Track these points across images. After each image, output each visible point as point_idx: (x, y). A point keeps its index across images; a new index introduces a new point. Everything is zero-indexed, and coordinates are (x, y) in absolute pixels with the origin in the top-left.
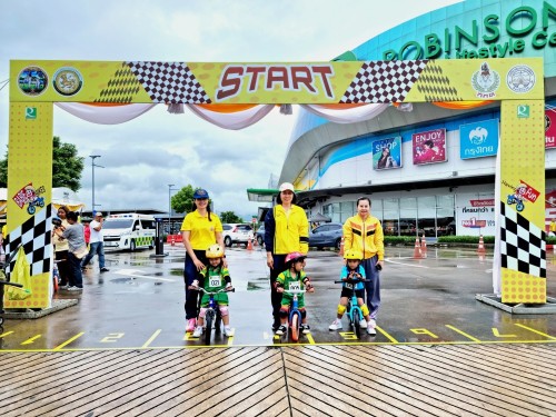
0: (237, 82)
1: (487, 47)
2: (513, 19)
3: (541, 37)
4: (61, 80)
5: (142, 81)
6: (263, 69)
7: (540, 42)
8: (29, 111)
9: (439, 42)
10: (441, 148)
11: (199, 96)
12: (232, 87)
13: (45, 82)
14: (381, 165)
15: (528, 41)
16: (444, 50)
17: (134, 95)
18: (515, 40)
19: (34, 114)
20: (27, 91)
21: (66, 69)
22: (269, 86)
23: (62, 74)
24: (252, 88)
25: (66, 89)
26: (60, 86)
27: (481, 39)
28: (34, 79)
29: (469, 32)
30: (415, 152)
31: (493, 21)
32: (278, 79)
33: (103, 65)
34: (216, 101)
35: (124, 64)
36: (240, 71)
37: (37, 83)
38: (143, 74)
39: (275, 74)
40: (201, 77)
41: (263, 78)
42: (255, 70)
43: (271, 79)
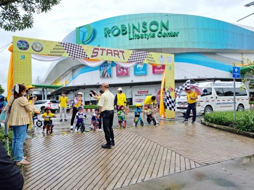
0: (97, 53)
1: (143, 34)
2: (151, 24)
3: (160, 33)
4: (35, 46)
5: (65, 49)
6: (105, 50)
7: (160, 35)
8: (22, 56)
9: (126, 28)
10: (127, 71)
11: (85, 56)
12: (96, 54)
13: (28, 46)
14: (103, 76)
15: (156, 33)
16: (128, 32)
17: (63, 54)
18: (152, 33)
19: (24, 57)
20: (21, 48)
21: (37, 42)
22: (107, 55)
23: (35, 44)
24: (102, 55)
25: (37, 49)
26: (35, 48)
27: (141, 30)
28: (23, 44)
29: (137, 27)
30: (117, 72)
31: (145, 24)
32: (110, 53)
33: (51, 42)
34: (90, 58)
35: (59, 43)
36: (98, 49)
37: (25, 46)
38: (66, 47)
39: (109, 51)
40: (86, 50)
41: (105, 52)
42: (103, 50)
43: (107, 53)
